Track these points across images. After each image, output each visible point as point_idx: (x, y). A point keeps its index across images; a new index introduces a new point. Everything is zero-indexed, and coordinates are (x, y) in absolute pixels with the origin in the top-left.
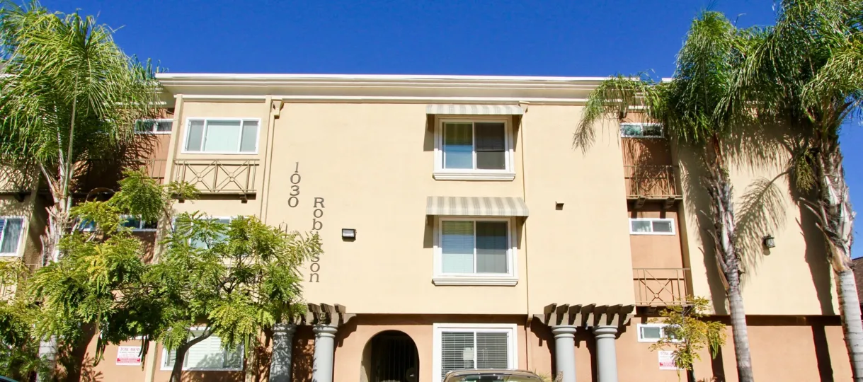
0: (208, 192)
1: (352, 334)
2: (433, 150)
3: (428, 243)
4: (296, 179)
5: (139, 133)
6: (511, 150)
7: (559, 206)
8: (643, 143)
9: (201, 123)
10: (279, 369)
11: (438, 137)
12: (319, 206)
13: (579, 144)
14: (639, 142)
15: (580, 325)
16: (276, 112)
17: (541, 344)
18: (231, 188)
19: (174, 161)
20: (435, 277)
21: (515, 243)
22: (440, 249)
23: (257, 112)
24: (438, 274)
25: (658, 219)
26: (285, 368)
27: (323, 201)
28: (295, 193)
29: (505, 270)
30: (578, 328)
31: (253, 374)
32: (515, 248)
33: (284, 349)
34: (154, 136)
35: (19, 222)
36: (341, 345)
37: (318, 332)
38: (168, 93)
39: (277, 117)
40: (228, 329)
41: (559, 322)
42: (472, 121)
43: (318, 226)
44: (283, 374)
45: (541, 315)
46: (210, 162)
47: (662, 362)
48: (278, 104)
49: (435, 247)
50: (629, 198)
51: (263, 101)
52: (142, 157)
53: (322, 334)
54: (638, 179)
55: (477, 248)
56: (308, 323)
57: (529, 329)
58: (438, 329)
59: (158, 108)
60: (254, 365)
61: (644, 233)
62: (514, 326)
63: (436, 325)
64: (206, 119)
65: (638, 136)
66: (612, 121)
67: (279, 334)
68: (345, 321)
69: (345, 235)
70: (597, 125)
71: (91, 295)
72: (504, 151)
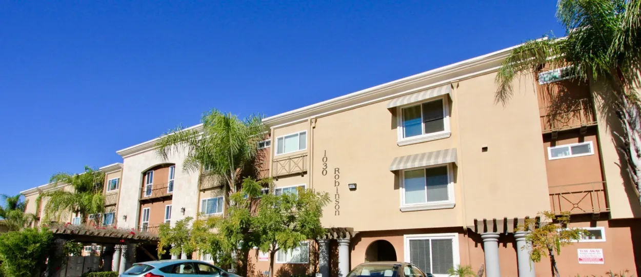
0: (288, 174)
1: (359, 243)
2: (396, 128)
3: (397, 187)
4: (325, 159)
5: (260, 148)
6: (448, 117)
7: (485, 149)
8: (561, 84)
9: (282, 138)
10: (323, 263)
11: (400, 119)
12: (337, 172)
13: (500, 99)
14: (557, 84)
15: (502, 232)
16: (313, 125)
17: (476, 246)
18: (297, 170)
19: (273, 161)
20: (401, 206)
21: (452, 179)
22: (404, 189)
23: (305, 127)
24: (403, 205)
25: (577, 144)
26: (325, 262)
27: (339, 169)
28: (325, 167)
29: (446, 198)
30: (501, 235)
31: (313, 265)
32: (452, 183)
33: (325, 252)
34: (265, 149)
35: (222, 198)
36: (354, 249)
37: (339, 243)
38: (268, 127)
39: (314, 128)
40: (283, 244)
41: (485, 230)
42: (421, 103)
43: (337, 184)
44: (325, 265)
45: (472, 226)
46: (287, 158)
47: (582, 258)
48: (314, 120)
49: (401, 188)
50: (544, 133)
51: (307, 120)
52: (262, 160)
53: (342, 244)
54: (552, 116)
55: (427, 186)
56: (335, 238)
57: (466, 236)
58: (407, 238)
59: (265, 134)
60: (313, 260)
61: (564, 157)
62: (456, 234)
63: (405, 236)
64: (284, 136)
65: (557, 80)
66: (527, 76)
67: (322, 244)
68: (353, 236)
69: (350, 187)
70: (515, 82)
71: (235, 233)
72: (443, 118)
